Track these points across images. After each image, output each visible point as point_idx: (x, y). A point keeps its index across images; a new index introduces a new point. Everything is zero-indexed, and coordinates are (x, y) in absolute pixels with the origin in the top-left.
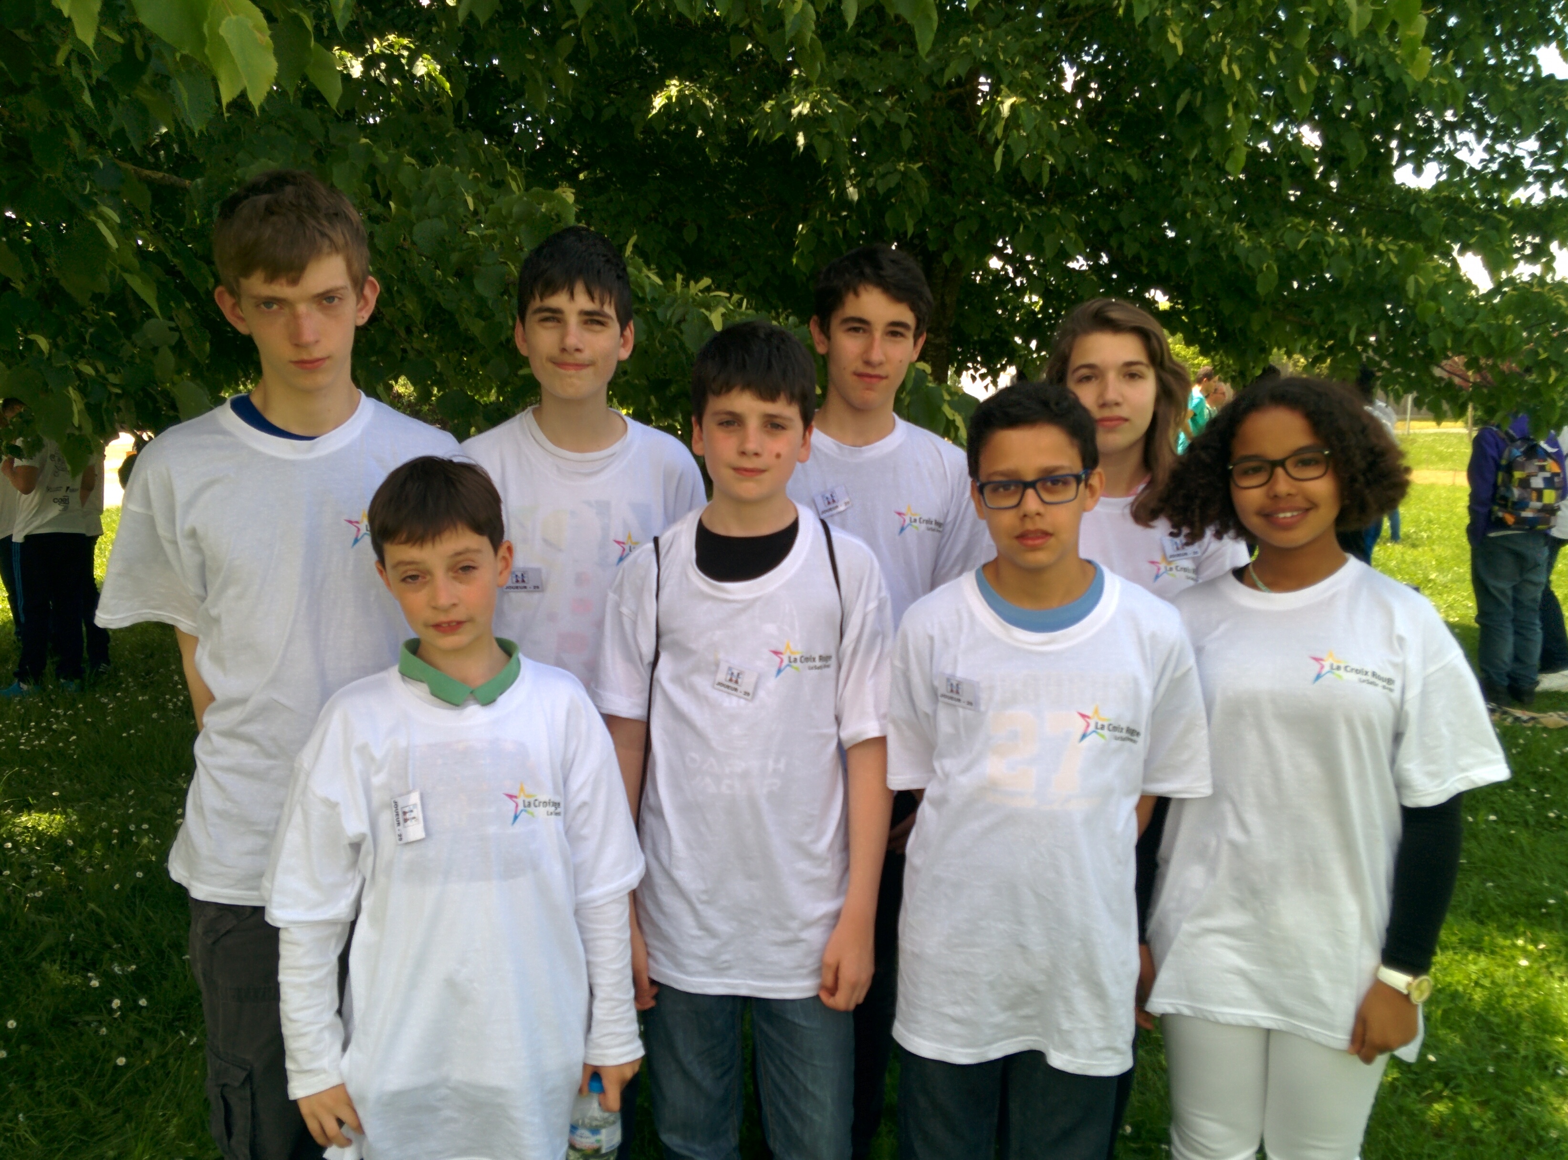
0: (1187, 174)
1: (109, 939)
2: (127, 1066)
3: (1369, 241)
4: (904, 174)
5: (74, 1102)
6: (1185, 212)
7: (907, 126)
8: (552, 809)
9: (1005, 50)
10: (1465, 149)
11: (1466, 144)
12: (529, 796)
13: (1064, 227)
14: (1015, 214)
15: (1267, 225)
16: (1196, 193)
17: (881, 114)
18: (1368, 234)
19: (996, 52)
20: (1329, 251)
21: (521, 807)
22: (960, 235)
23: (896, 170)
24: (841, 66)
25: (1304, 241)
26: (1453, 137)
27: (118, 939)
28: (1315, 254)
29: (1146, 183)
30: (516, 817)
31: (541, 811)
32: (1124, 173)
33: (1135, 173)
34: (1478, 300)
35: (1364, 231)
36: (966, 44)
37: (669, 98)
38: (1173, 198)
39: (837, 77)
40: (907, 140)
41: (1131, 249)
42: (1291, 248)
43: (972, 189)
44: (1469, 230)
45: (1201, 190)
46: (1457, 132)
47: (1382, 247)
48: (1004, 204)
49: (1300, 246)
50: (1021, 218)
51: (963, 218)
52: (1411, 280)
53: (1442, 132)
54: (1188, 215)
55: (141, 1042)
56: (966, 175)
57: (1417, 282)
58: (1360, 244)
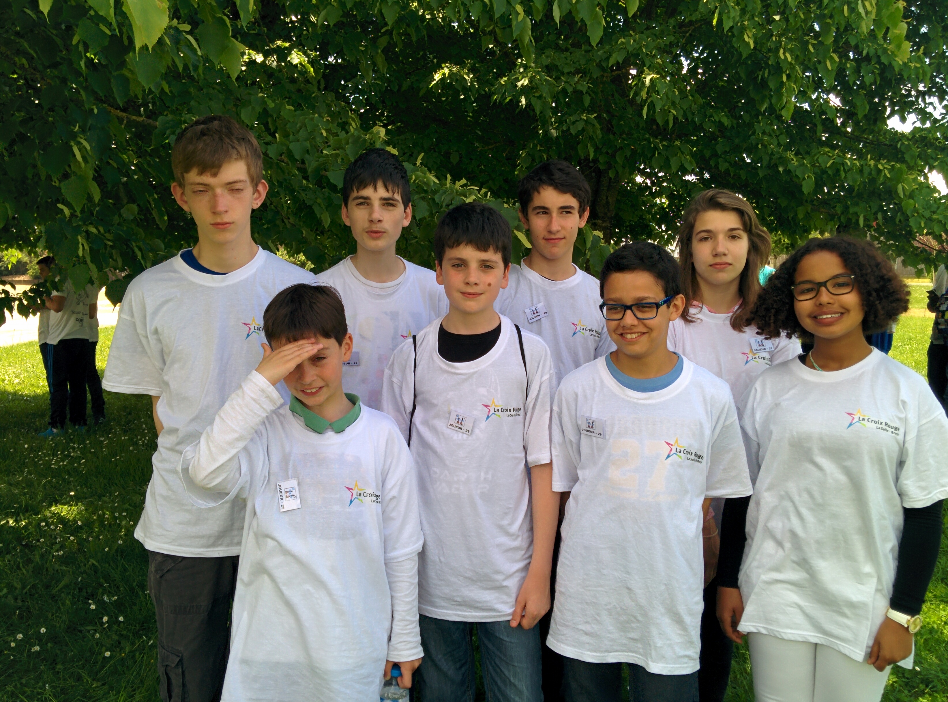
0: (759, 122)
1: (102, 580)
2: (110, 657)
3: (872, 163)
4: (586, 121)
5: (79, 678)
6: (758, 144)
7: (587, 93)
8: (375, 499)
9: (646, 47)
10: (931, 107)
11: (931, 103)
12: (360, 489)
13: (683, 153)
14: (652, 145)
15: (808, 153)
16: (764, 133)
17: (571, 85)
18: (871, 159)
19: (641, 47)
20: (847, 168)
21: (355, 496)
22: (619, 159)
23: (581, 119)
24: (547, 57)
25: (831, 162)
26: (924, 100)
27: (106, 581)
28: (838, 170)
29: (733, 127)
30: (351, 502)
31: (368, 499)
32: (720, 121)
33: (726, 121)
34: (940, 199)
35: (869, 156)
36: (622, 43)
37: (444, 74)
38: (750, 136)
39: (545, 63)
40: (587, 100)
41: (723, 167)
42: (823, 167)
43: (626, 130)
44: (934, 156)
45: (767, 131)
46: (927, 97)
47: (880, 167)
48: (645, 140)
49: (828, 165)
50: (656, 148)
51: (621, 148)
52: (900, 186)
53: (917, 97)
54: (760, 146)
55: (119, 643)
56: (622, 122)
57: (903, 188)
58: (866, 165)
